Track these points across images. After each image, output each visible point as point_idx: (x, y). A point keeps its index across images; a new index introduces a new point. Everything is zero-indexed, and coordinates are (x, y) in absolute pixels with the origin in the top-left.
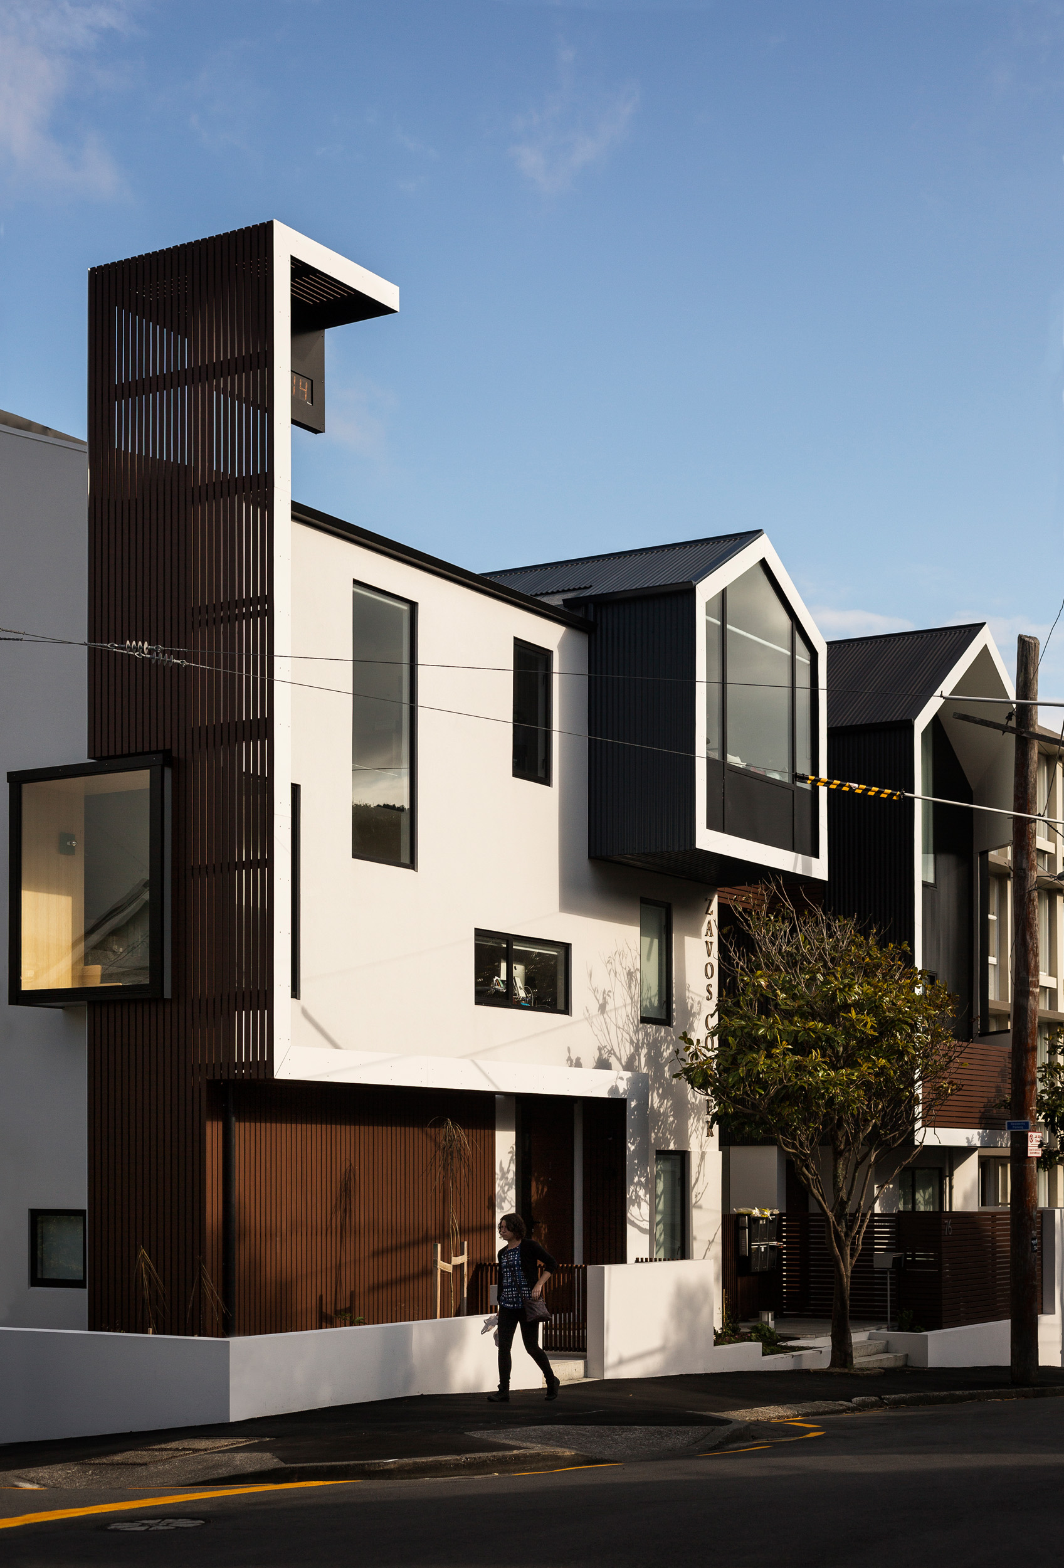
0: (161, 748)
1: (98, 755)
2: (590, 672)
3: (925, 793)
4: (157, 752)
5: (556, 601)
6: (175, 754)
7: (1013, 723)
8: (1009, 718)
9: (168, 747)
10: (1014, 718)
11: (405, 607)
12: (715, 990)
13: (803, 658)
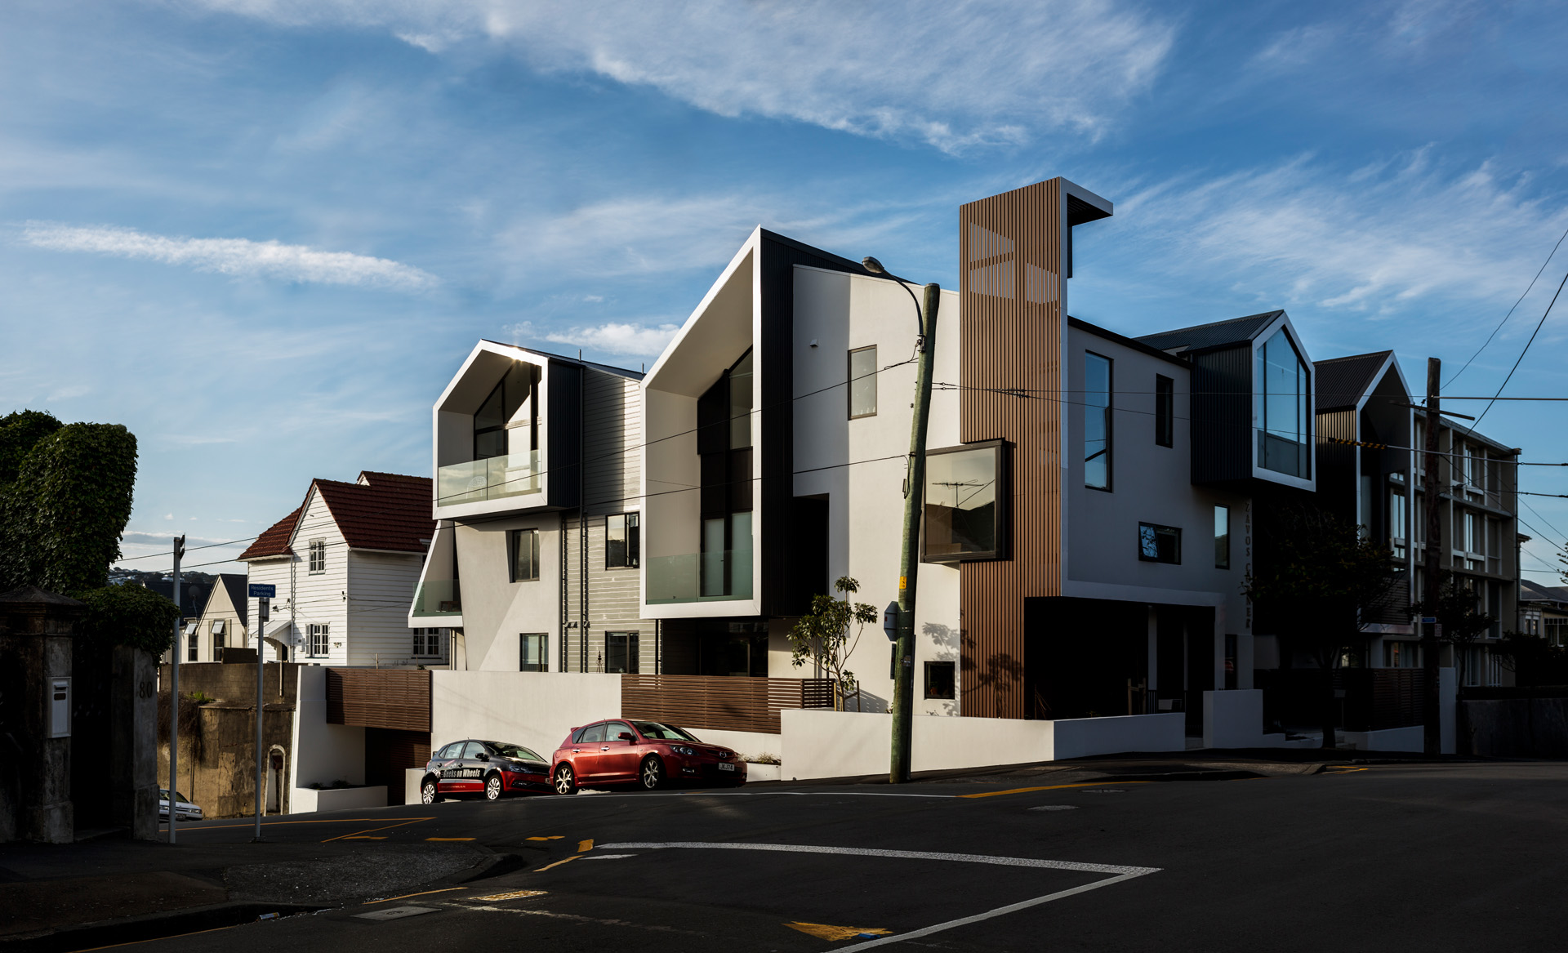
0: (999, 437)
1: (966, 441)
2: (1191, 392)
3: (1422, 448)
4: (998, 439)
5: (1173, 352)
6: (1007, 440)
7: (1425, 405)
8: (1423, 402)
9: (1003, 436)
10: (1426, 402)
11: (1107, 362)
12: (1251, 551)
13: (1303, 375)
